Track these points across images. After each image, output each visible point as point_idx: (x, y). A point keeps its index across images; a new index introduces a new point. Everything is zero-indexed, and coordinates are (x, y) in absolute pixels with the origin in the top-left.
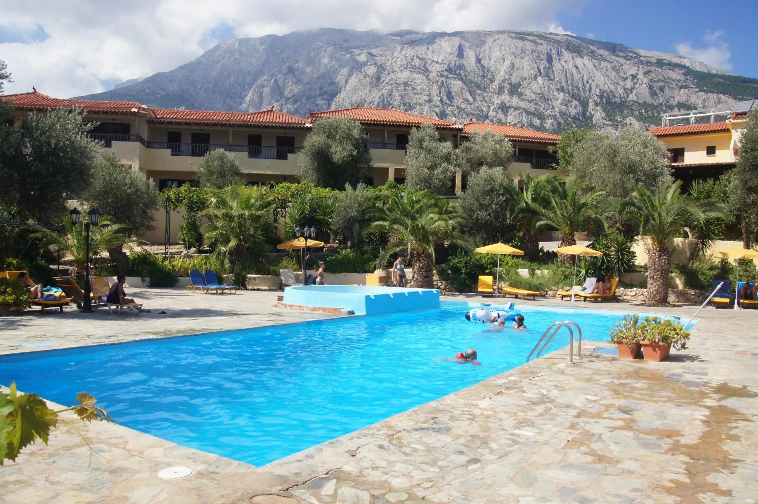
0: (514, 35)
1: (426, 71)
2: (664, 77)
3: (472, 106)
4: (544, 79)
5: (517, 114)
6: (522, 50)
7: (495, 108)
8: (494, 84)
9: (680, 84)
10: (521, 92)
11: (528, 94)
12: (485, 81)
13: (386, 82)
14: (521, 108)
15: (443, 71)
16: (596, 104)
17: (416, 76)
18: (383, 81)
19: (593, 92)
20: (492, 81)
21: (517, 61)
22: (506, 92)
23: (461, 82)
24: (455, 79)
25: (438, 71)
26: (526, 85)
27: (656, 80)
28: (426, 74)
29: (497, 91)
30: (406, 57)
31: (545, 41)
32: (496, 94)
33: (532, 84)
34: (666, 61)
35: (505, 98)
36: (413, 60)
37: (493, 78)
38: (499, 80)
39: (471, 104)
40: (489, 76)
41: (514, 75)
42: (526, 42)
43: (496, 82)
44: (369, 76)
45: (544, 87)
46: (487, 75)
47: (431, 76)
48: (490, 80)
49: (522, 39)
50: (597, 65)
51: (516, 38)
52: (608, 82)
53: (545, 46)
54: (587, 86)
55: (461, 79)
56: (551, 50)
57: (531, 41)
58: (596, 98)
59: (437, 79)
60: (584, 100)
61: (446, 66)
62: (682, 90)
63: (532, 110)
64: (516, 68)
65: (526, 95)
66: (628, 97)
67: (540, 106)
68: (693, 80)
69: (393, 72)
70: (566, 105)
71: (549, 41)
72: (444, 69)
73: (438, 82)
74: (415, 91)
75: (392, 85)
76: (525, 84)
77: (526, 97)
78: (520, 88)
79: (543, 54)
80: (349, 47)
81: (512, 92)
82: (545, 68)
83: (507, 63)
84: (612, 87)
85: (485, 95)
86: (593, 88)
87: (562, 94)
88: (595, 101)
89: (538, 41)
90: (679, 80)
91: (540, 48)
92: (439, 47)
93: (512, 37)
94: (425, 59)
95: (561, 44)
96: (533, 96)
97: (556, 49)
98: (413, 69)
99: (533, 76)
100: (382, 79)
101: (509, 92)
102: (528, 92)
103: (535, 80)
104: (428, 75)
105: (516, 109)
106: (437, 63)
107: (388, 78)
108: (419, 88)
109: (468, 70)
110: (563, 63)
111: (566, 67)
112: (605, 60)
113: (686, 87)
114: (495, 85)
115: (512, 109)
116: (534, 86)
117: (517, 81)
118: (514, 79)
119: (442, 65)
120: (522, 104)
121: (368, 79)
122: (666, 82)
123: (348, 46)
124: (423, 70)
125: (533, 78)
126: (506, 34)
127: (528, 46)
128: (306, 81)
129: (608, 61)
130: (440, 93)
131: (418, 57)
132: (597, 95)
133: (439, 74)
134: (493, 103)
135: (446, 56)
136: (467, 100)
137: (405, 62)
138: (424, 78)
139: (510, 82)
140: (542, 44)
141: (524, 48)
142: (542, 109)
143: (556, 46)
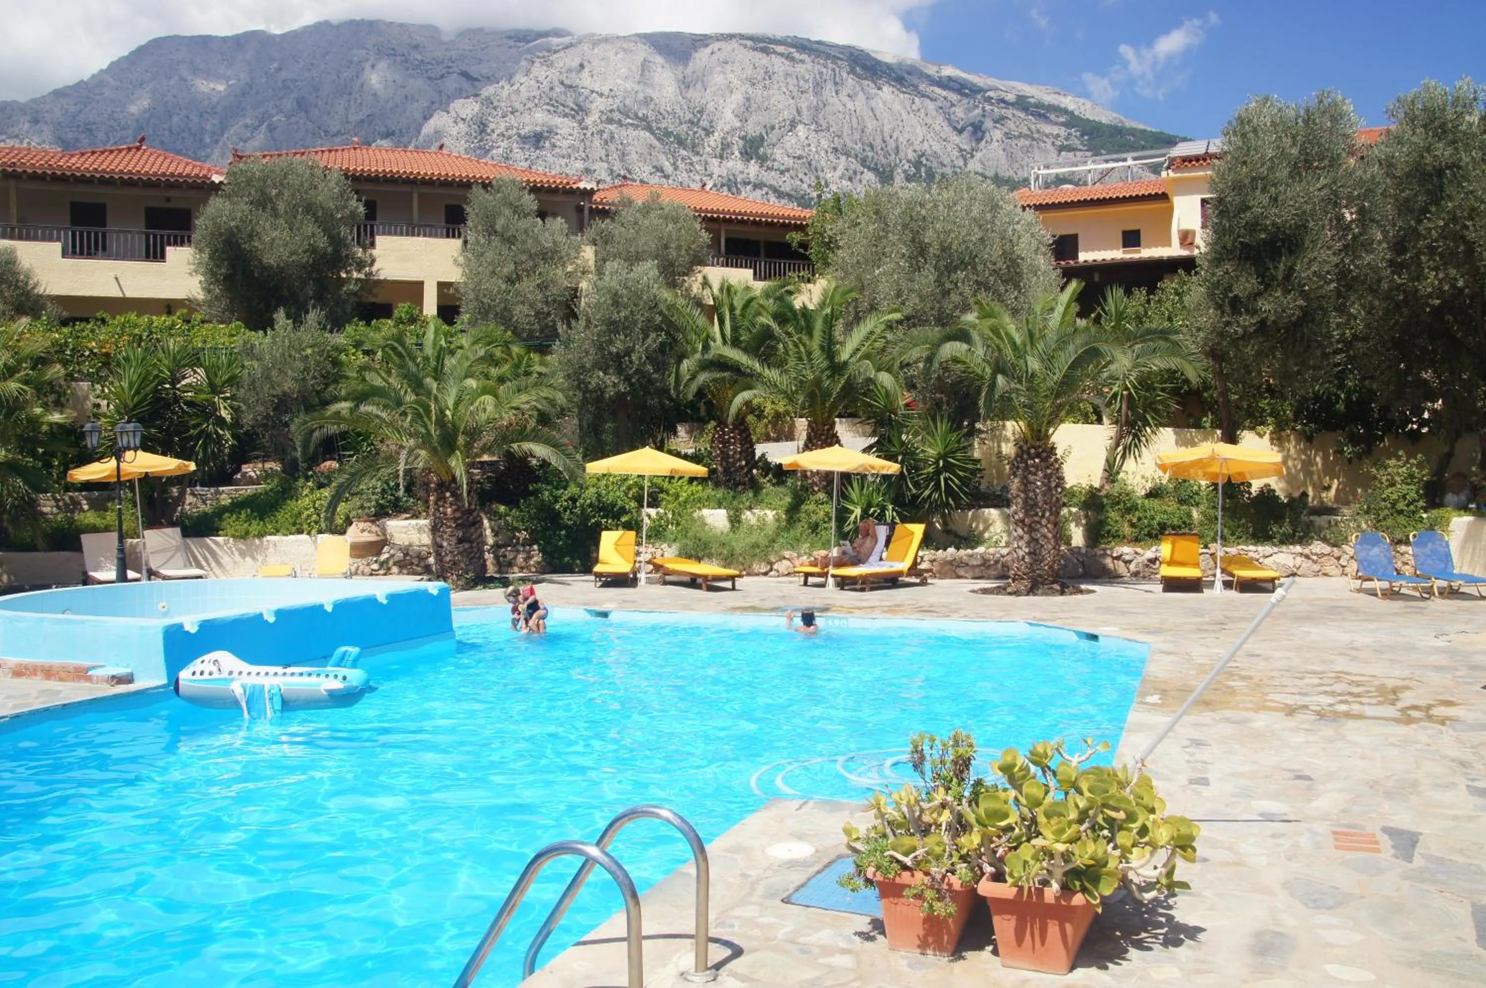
0: (749, 43)
1: (579, 111)
2: (1029, 129)
3: (670, 181)
4: (809, 129)
5: (759, 197)
6: (766, 73)
7: (715, 185)
8: (712, 138)
9: (1059, 143)
10: (765, 154)
11: (778, 157)
12: (695, 133)
13: (498, 132)
14: (765, 186)
15: (611, 111)
16: (909, 179)
17: (558, 121)
18: (493, 131)
19: (902, 155)
20: (708, 133)
21: (757, 93)
22: (737, 153)
23: (648, 134)
24: (636, 127)
25: (602, 112)
26: (775, 140)
27: (1016, 133)
28: (579, 118)
29: (718, 150)
30: (538, 82)
31: (809, 55)
32: (716, 157)
33: (787, 138)
34: (1032, 100)
35: (734, 164)
36: (551, 89)
37: (712, 127)
38: (722, 130)
39: (667, 177)
40: (704, 123)
41: (751, 121)
42: (773, 56)
43: (716, 134)
44: (463, 119)
45: (809, 145)
46: (699, 121)
47: (589, 121)
48: (704, 129)
49: (765, 51)
50: (908, 103)
51: (755, 49)
52: (929, 137)
53: (809, 66)
54: (892, 145)
55: (649, 129)
56: (821, 73)
57: (782, 55)
58: (906, 167)
59: (600, 127)
60: (884, 171)
61: (617, 101)
62: (1063, 153)
63: (786, 188)
64: (754, 106)
65: (774, 160)
66: (966, 165)
67: (801, 180)
68: (1082, 135)
69: (512, 113)
70: (850, 179)
71: (818, 56)
72: (615, 107)
73: (601, 132)
74: (557, 150)
75: (510, 137)
76: (773, 137)
77: (776, 164)
78: (762, 146)
79: (807, 81)
80: (422, 61)
81: (746, 153)
82: (809, 108)
83: (737, 98)
84: (936, 147)
85: (695, 159)
86: (902, 147)
87: (843, 158)
88: (905, 172)
89: (797, 56)
90: (1058, 136)
91: (800, 69)
92: (603, 64)
93: (745, 47)
94: (577, 86)
95: (840, 62)
96: (789, 162)
97: (830, 72)
98: (554, 105)
99: (788, 122)
100: (492, 126)
101: (741, 153)
102: (778, 153)
103: (790, 131)
104: (583, 119)
105: (756, 186)
106: (601, 95)
107: (503, 125)
108: (565, 144)
109: (662, 111)
110: (845, 99)
111: (850, 105)
112: (923, 96)
113: (1070, 149)
114: (714, 140)
115: (749, 188)
116: (790, 141)
117: (758, 133)
118: (753, 129)
119: (610, 99)
120: (771, 178)
121: (461, 125)
122: (1033, 139)
123: (419, 57)
124: (572, 109)
125: (788, 128)
126: (734, 40)
127: (779, 65)
128: (334, 130)
129: (928, 97)
130: (607, 155)
131: (562, 83)
132: (909, 161)
133: (604, 117)
134: (711, 176)
135: (619, 81)
136: (659, 169)
137: (536, 93)
138: (575, 125)
139: (743, 133)
140: (802, 61)
141: (770, 69)
142: (805, 186)
143: (830, 65)
